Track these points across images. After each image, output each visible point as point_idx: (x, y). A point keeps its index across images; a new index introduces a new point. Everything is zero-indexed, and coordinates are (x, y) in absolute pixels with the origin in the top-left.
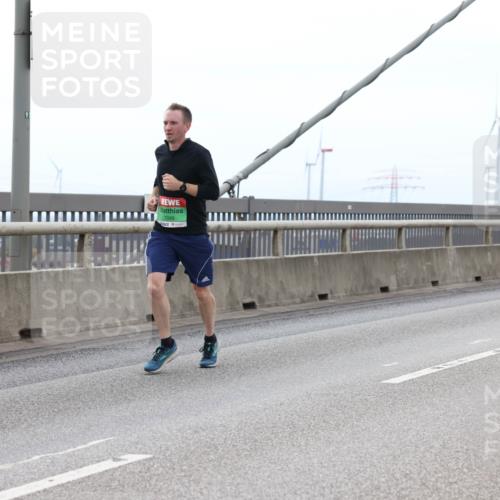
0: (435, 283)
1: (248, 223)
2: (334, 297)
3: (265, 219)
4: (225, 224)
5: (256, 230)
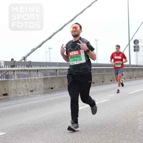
1: (30, 68)
2: (55, 89)
3: (35, 67)
4: (23, 68)
5: (32, 70)
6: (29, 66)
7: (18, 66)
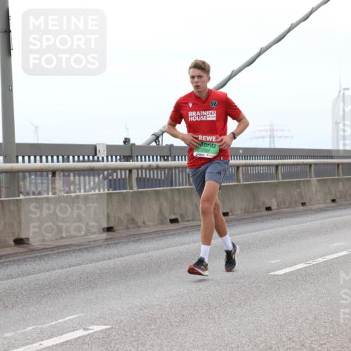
0: (303, 204)
1: (170, 163)
2: (232, 215)
3: (182, 160)
4: (154, 163)
5: (175, 168)
6: (168, 157)
7: (139, 157)
